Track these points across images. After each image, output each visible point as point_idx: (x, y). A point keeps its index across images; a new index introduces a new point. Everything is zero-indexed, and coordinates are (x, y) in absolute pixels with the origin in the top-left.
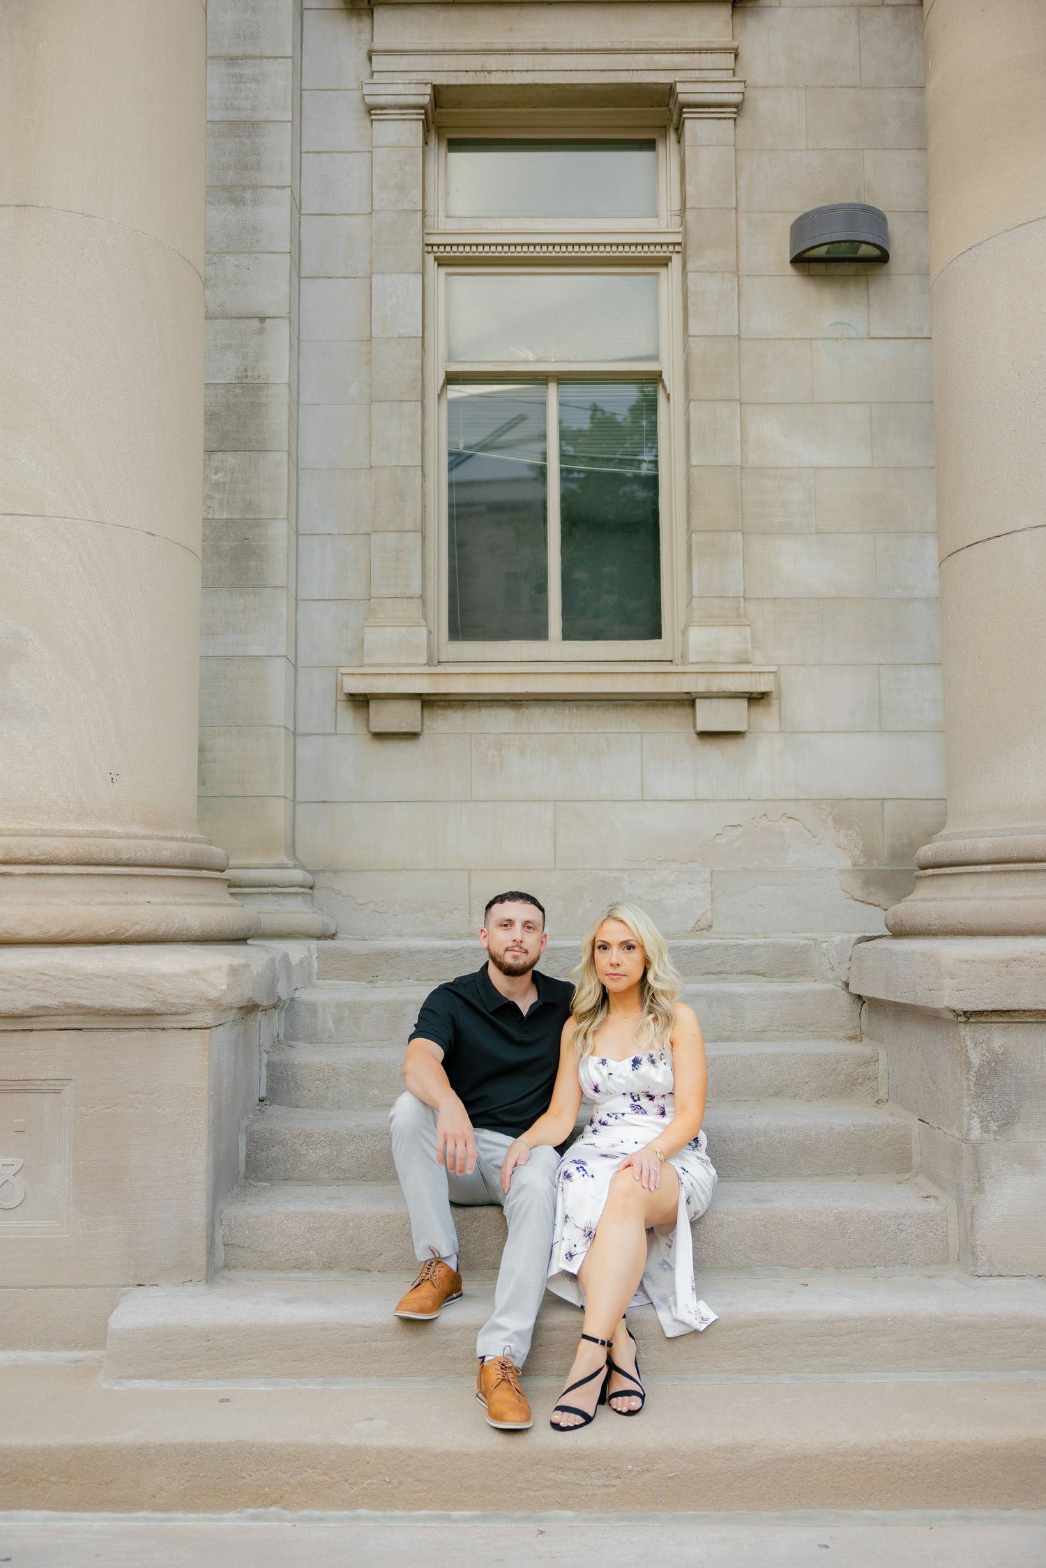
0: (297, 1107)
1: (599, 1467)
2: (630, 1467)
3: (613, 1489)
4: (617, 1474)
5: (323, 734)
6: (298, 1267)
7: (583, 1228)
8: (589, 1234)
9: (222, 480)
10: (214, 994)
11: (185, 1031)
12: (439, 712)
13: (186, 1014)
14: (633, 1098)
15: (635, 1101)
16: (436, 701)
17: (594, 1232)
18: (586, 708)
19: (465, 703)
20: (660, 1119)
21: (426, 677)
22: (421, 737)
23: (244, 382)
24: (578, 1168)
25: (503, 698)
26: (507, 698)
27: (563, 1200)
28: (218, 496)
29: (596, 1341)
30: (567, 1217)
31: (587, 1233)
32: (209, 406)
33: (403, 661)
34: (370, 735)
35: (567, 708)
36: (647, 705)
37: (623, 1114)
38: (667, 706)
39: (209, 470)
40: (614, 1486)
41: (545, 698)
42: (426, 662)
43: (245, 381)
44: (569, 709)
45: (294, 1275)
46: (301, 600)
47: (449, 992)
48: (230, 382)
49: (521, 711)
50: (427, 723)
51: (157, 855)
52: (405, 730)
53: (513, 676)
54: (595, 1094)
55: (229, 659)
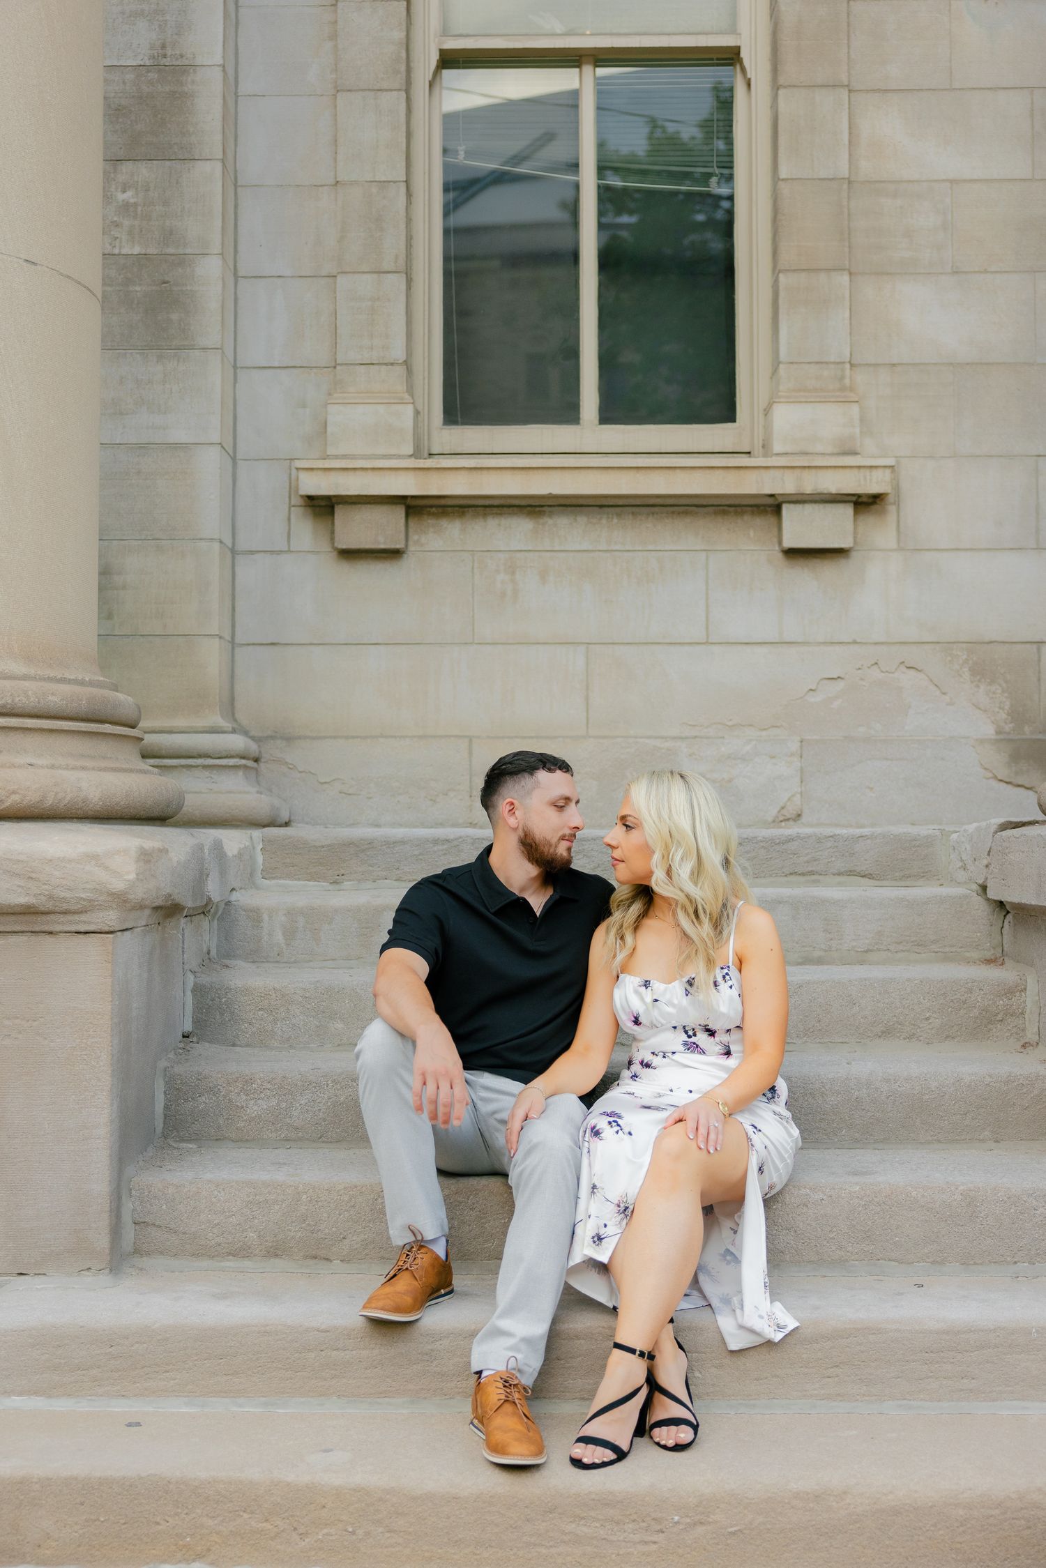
0: (234, 1045)
1: (635, 1517)
2: (676, 1518)
3: (654, 1547)
4: (659, 1527)
5: (272, 552)
6: (233, 1254)
7: (616, 1202)
8: (625, 1210)
9: (132, 201)
10: (118, 885)
11: (81, 936)
12: (429, 521)
13: (81, 912)
14: (686, 1032)
15: (689, 1037)
16: (426, 506)
17: (631, 1207)
18: (631, 516)
19: (466, 509)
20: (723, 1061)
21: (411, 475)
22: (405, 556)
23: (162, 63)
24: (610, 1123)
25: (517, 502)
26: (523, 503)
27: (590, 1165)
28: (126, 223)
29: (632, 1351)
30: (594, 1187)
31: (622, 1209)
32: (114, 97)
33: (381, 451)
34: (335, 553)
35: (605, 516)
36: (716, 513)
37: (674, 1053)
38: (742, 513)
39: (114, 186)
40: (655, 1543)
41: (574, 502)
42: (411, 453)
43: (164, 62)
44: (608, 518)
45: (228, 1264)
46: (242, 368)
47: (434, 887)
48: (142, 64)
49: (541, 521)
50: (414, 537)
51: (42, 701)
52: (382, 546)
53: (531, 472)
54: (636, 1027)
55: (143, 448)
